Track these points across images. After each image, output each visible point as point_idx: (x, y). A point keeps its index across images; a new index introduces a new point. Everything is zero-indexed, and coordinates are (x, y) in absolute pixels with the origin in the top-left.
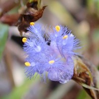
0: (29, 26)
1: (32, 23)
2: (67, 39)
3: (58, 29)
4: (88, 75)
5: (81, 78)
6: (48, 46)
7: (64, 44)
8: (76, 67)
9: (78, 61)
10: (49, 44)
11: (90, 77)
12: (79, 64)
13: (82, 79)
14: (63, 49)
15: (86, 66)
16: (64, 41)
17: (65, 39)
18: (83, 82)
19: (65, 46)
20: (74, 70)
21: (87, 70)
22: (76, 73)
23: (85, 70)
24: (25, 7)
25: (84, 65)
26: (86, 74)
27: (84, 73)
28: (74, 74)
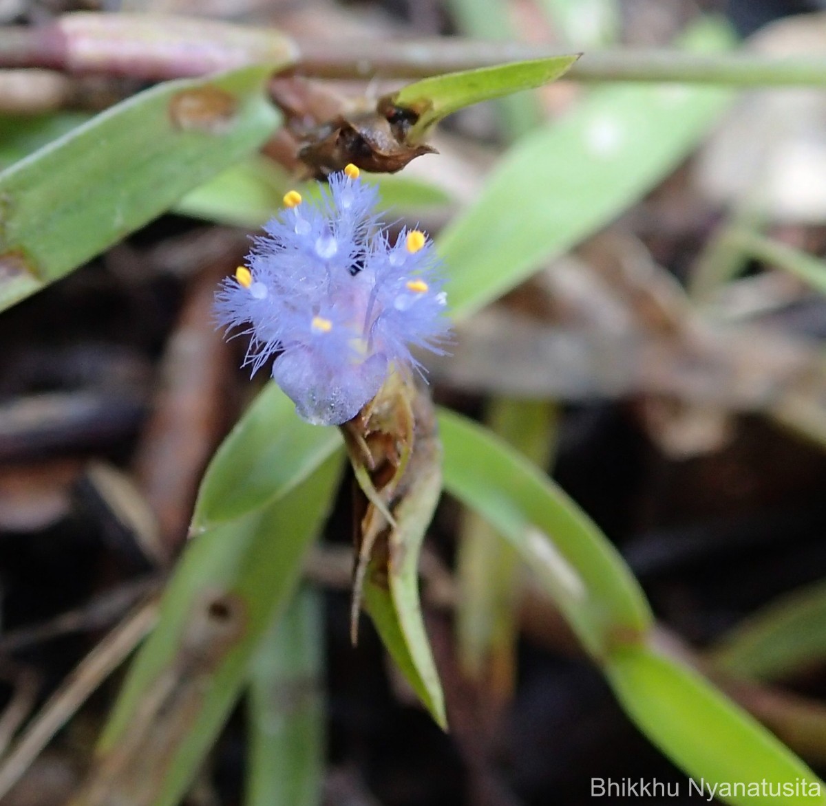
0: (339, 168)
1: (352, 168)
2: (419, 296)
3: (415, 242)
4: (399, 455)
5: (370, 447)
6: (349, 276)
7: (400, 305)
8: (381, 402)
9: (402, 391)
10: (355, 270)
11: (399, 464)
12: (397, 400)
13: (368, 452)
14: (384, 315)
15: (412, 424)
16: (404, 296)
17: (413, 292)
18: (366, 465)
19: (399, 312)
20: (366, 408)
21: (406, 437)
22: (365, 419)
23: (401, 434)
24: (372, 106)
25: (411, 415)
26: (395, 448)
27: (389, 440)
28: (357, 418)
